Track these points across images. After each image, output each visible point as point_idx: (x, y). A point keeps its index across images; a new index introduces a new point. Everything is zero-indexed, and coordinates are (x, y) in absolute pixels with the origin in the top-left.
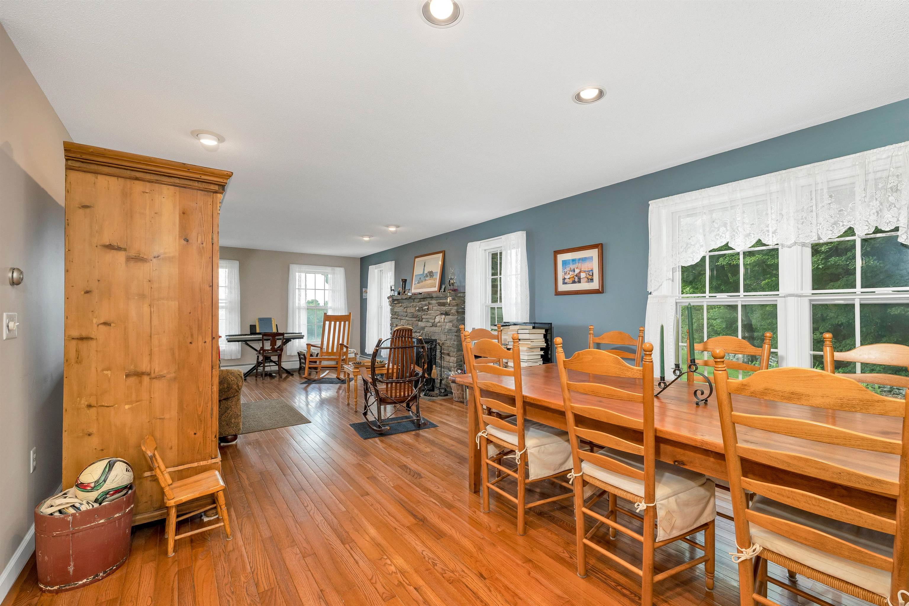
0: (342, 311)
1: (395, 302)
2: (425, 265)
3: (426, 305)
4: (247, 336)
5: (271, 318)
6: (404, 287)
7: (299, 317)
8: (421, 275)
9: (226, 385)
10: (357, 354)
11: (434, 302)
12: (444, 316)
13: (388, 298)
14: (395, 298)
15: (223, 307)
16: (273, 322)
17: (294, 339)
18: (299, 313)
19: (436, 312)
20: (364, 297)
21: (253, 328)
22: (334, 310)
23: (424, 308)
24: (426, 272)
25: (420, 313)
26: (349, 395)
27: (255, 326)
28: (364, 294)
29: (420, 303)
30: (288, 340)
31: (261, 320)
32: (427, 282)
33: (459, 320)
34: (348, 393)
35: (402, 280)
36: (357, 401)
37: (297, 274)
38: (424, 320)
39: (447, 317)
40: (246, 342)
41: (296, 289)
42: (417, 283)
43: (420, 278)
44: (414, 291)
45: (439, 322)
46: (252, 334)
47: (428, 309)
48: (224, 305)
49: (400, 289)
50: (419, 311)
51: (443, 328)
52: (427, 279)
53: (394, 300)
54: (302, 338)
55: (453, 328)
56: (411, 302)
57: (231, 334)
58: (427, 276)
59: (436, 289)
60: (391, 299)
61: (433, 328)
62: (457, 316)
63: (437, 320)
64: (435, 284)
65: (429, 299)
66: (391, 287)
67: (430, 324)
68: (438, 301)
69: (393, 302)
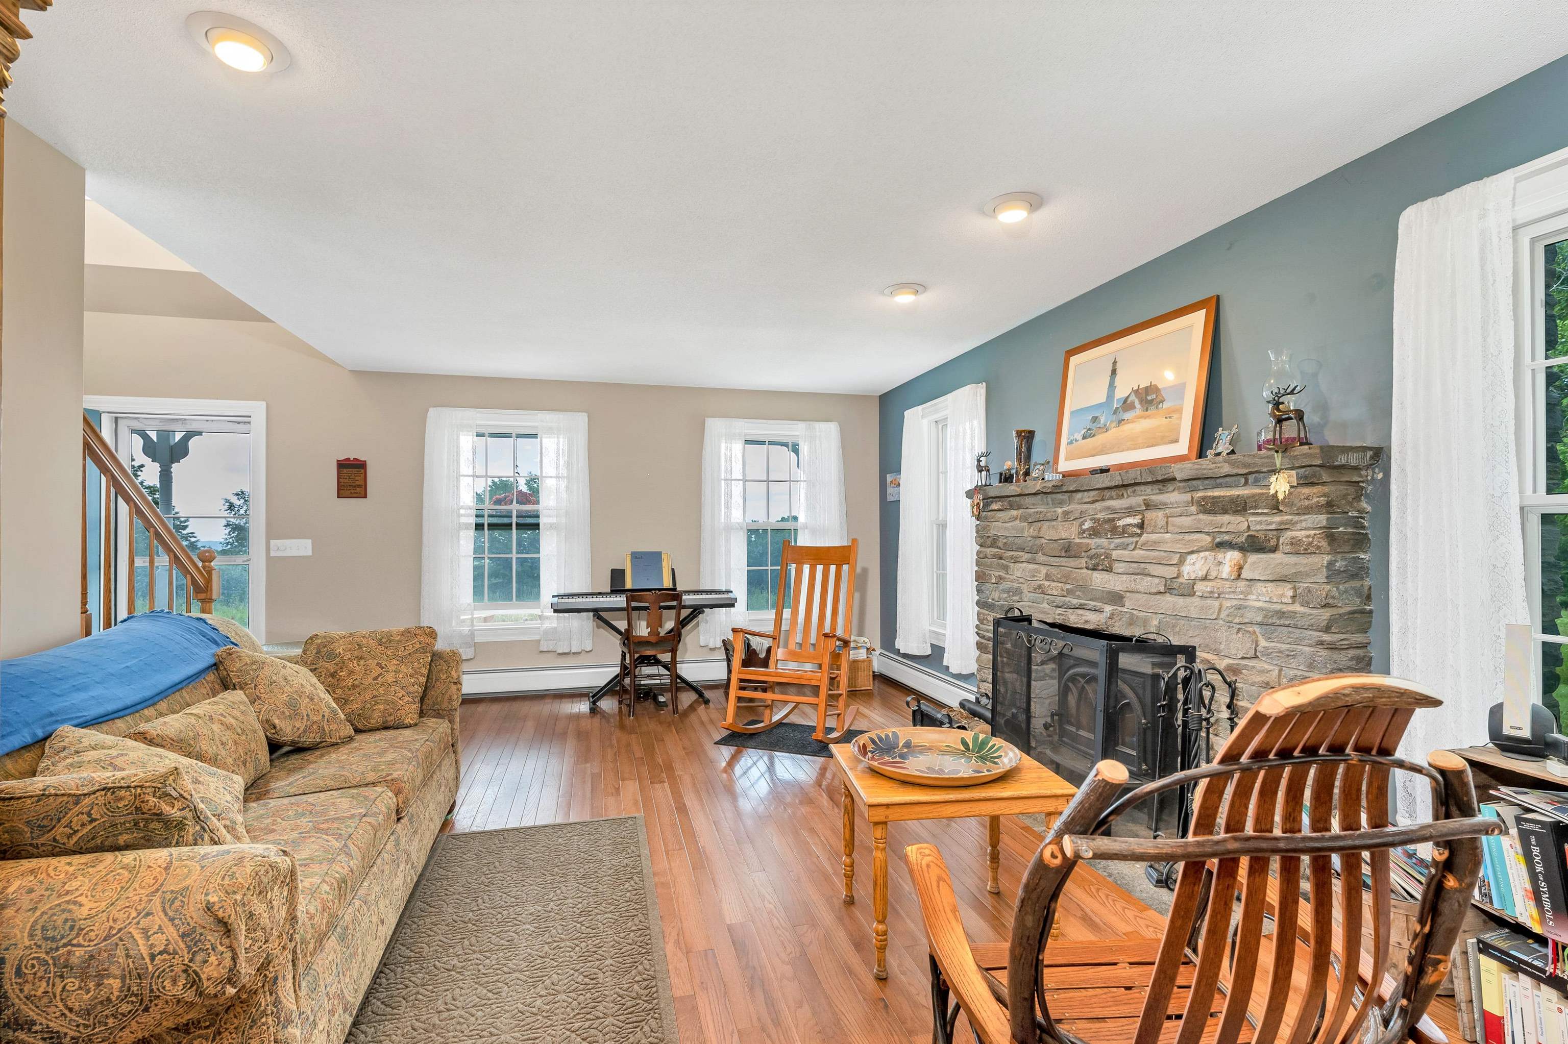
0: (834, 539)
1: (995, 506)
2: (1114, 372)
3: (1130, 512)
4: (600, 599)
5: (660, 553)
6: (1025, 453)
7: (728, 552)
8: (1100, 406)
9: (116, 984)
10: (874, 650)
11: (1174, 497)
12: (1233, 556)
13: (969, 494)
14: (992, 492)
15: (552, 527)
16: (664, 564)
17: (712, 606)
18: (728, 540)
19: (1188, 537)
20: (890, 498)
21: (617, 576)
22: (814, 532)
23: (1121, 523)
24: (1122, 392)
25: (1103, 541)
26: (852, 866)
27: (623, 572)
28: (890, 490)
29: (1098, 505)
30: (697, 610)
31: (637, 557)
32: (1126, 428)
33: (1339, 572)
34: (849, 855)
35: (1019, 433)
36: (885, 933)
37: (723, 445)
38: (1119, 567)
39: (1253, 558)
40: (597, 612)
41: (719, 480)
42: (1079, 436)
43: (1095, 419)
44: (1065, 465)
45: (1205, 578)
46: (614, 592)
47: (1141, 526)
48: (553, 520)
49: (1011, 464)
50: (1095, 532)
51: (1227, 604)
52: (1127, 416)
53: (988, 500)
54: (733, 605)
55: (1297, 608)
56: (1061, 503)
57: (562, 592)
58: (1127, 405)
59: (1182, 447)
60: (981, 497)
61: (1168, 598)
62: (1327, 558)
63: (1194, 567)
64: (1177, 430)
65: (1148, 489)
66: (979, 461)
67: (1157, 584)
68: (1200, 494)
69: (986, 505)
